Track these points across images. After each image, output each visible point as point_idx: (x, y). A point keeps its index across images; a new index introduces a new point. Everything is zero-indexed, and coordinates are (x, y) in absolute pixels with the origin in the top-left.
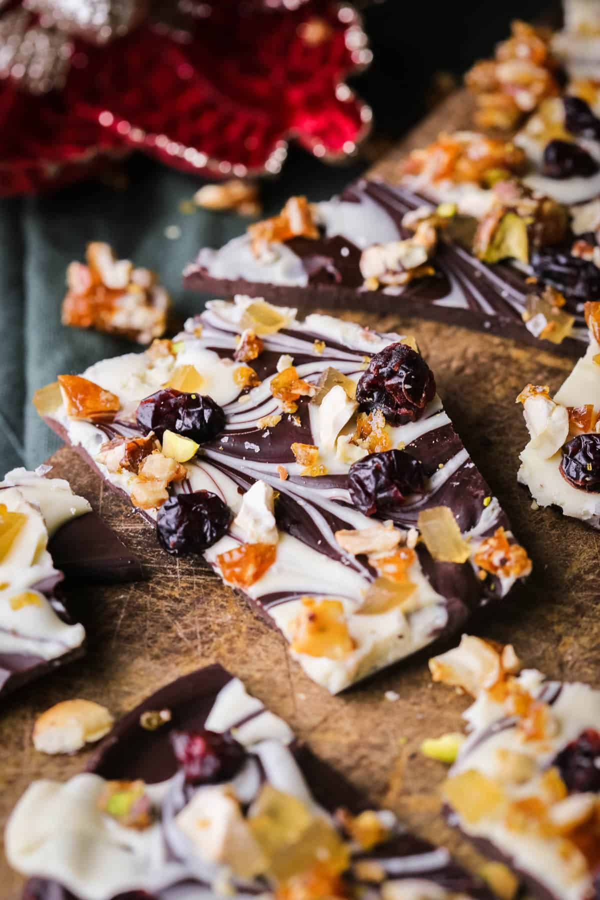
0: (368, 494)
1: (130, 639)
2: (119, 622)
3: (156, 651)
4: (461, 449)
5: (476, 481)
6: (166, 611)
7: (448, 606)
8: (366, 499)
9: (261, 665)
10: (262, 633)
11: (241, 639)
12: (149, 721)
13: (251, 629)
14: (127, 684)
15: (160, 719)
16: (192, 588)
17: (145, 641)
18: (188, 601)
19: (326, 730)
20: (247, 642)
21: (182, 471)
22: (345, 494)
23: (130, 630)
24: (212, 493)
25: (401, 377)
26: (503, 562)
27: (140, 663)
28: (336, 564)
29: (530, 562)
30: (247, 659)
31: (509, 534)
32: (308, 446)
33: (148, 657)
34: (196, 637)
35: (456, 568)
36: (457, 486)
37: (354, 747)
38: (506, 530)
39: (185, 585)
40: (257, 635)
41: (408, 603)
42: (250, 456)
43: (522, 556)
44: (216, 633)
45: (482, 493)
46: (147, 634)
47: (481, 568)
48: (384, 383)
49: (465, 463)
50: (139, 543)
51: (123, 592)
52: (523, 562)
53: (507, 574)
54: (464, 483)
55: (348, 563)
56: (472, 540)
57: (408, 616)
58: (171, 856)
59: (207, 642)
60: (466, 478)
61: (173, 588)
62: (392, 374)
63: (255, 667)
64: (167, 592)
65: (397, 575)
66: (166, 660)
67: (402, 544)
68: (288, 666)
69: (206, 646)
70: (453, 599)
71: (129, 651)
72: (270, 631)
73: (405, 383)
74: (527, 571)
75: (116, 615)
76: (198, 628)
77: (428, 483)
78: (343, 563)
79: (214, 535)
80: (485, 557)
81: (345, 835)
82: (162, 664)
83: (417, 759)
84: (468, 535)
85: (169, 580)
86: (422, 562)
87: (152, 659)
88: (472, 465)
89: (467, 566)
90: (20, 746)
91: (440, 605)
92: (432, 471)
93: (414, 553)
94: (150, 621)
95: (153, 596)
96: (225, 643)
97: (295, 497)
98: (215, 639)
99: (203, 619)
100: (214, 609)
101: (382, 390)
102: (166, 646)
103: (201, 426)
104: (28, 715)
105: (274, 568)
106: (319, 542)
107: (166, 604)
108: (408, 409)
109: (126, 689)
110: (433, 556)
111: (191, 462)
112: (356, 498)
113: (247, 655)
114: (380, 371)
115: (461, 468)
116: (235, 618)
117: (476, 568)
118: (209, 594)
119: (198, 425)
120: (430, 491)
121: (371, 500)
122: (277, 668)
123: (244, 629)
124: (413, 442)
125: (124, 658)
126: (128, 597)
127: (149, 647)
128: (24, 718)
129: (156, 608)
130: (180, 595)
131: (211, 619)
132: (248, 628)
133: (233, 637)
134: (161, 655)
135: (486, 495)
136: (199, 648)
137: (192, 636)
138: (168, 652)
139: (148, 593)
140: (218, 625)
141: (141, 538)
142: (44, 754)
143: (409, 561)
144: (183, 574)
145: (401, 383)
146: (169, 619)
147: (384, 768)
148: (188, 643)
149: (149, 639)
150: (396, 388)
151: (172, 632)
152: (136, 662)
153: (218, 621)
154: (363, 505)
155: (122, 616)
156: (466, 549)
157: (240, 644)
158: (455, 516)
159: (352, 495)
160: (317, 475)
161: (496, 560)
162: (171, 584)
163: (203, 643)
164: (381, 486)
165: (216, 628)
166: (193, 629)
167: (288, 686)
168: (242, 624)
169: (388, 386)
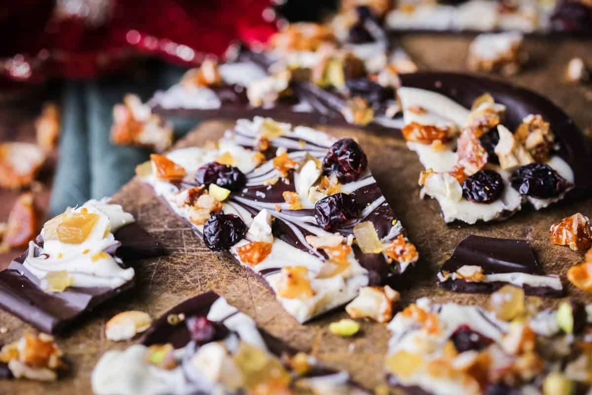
0: (326, 217)
1: (159, 284)
2: (153, 276)
3: (174, 289)
4: (381, 196)
5: (388, 212)
6: (179, 270)
7: (369, 275)
8: (324, 220)
9: (235, 294)
10: (235, 278)
11: (223, 282)
12: (172, 320)
13: (229, 276)
14: (159, 306)
15: (178, 319)
16: (194, 258)
17: (168, 285)
18: (192, 264)
19: (273, 324)
20: (227, 283)
21: (220, 205)
22: (313, 219)
23: (158, 280)
24: (236, 216)
25: (347, 155)
26: (402, 252)
27: (165, 295)
28: (305, 254)
29: (417, 253)
30: (227, 291)
31: (406, 239)
32: (293, 193)
33: (170, 292)
34: (197, 282)
35: (375, 256)
36: (377, 215)
37: (290, 331)
38: (404, 237)
39: (189, 257)
40: (232, 280)
41: (346, 272)
42: (260, 199)
43: (413, 250)
44: (209, 279)
45: (392, 218)
46: (169, 281)
47: (389, 257)
48: (337, 159)
49: (382, 204)
50: (162, 238)
51: (154, 261)
52: (413, 253)
53: (404, 259)
54: (381, 214)
55: (312, 253)
56: (385, 242)
57: (346, 280)
58: (188, 380)
59: (203, 284)
60: (383, 211)
61: (182, 259)
62: (343, 153)
63: (232, 295)
64: (179, 261)
65: (340, 257)
66: (181, 293)
67: (344, 243)
68: (251, 293)
69: (203, 286)
70: (372, 272)
71: (159, 290)
72: (240, 277)
73: (350, 158)
74: (416, 258)
75: (151, 272)
76: (198, 277)
77: (361, 213)
78: (310, 253)
79: (236, 238)
80: (392, 249)
81: (288, 368)
82: (178, 295)
83: (327, 336)
84: (383, 240)
85: (180, 255)
86: (355, 253)
87: (172, 293)
88: (386, 204)
89: (381, 255)
90: (98, 338)
91: (365, 274)
92: (364, 207)
93: (350, 248)
94: (170, 274)
95: (172, 263)
96: (214, 284)
97: (284, 221)
98: (208, 282)
99: (201, 273)
100: (207, 268)
101: (336, 163)
102: (180, 286)
103: (232, 182)
104: (103, 323)
105: (270, 256)
106: (297, 243)
107: (179, 266)
108: (351, 173)
109: (158, 308)
110: (362, 250)
111: (225, 201)
112: (319, 220)
113: (227, 289)
114: (336, 152)
115: (380, 205)
116: (219, 272)
117: (386, 257)
118: (204, 261)
119: (230, 182)
120: (362, 217)
121: (327, 220)
122: (245, 295)
123: (225, 277)
124: (354, 192)
125: (156, 293)
126: (157, 264)
127: (170, 287)
128: (100, 324)
129: (173, 268)
130: (187, 261)
131: (206, 273)
132: (227, 276)
133: (218, 281)
134: (177, 291)
135: (394, 219)
136: (199, 286)
137: (195, 281)
138: (181, 289)
139: (168, 261)
140: (210, 275)
141: (163, 235)
142: (112, 341)
143: (348, 252)
144: (188, 251)
145: (347, 158)
146: (181, 273)
147: (308, 341)
148: (193, 285)
149: (170, 283)
150: (344, 162)
151: (183, 279)
152: (163, 295)
153: (209, 274)
154: (323, 223)
155: (154, 273)
156: (381, 247)
157: (222, 284)
158: (376, 230)
159: (317, 219)
160: (298, 209)
161: (398, 251)
162: (182, 257)
163: (201, 285)
164: (333, 212)
165: (209, 277)
166: (196, 278)
167: (251, 303)
168: (223, 275)
169: (340, 160)
